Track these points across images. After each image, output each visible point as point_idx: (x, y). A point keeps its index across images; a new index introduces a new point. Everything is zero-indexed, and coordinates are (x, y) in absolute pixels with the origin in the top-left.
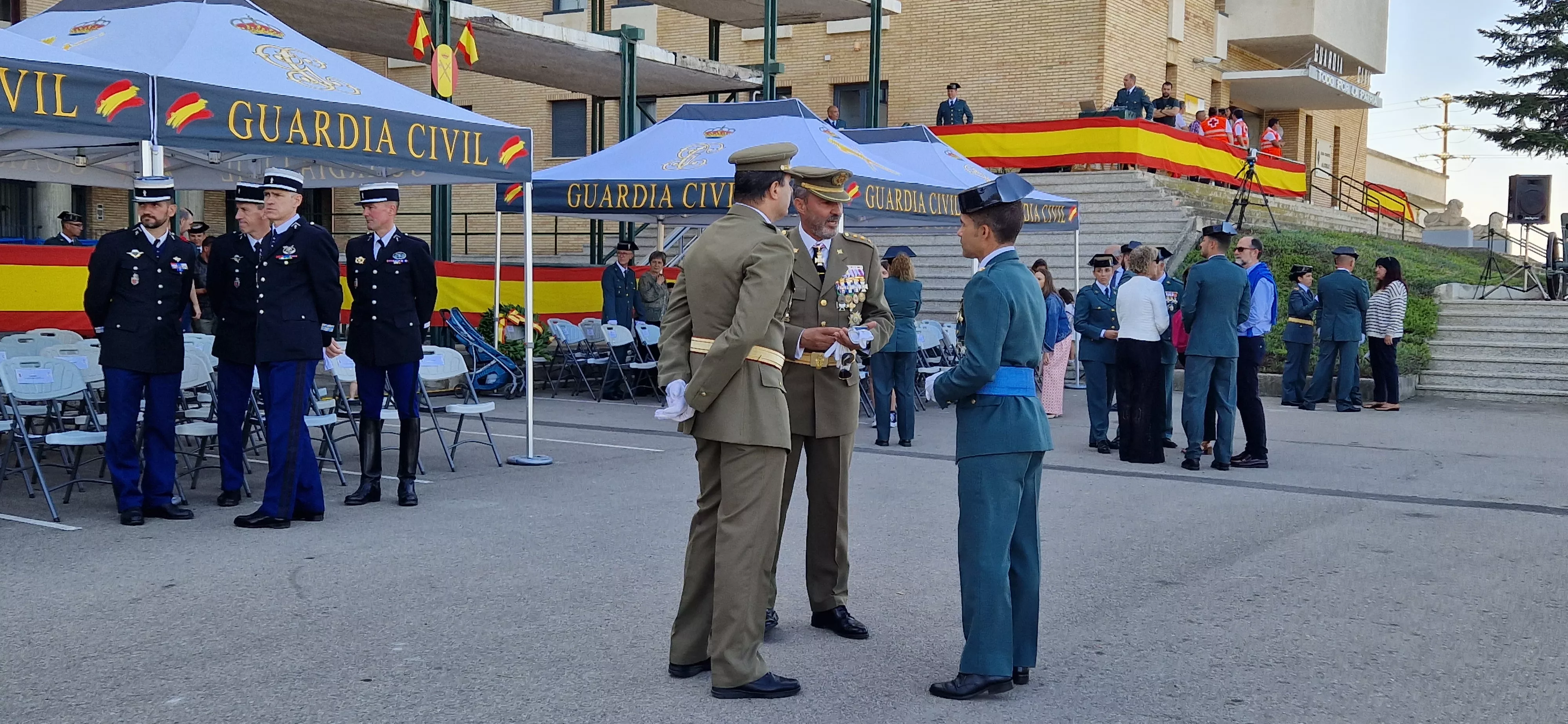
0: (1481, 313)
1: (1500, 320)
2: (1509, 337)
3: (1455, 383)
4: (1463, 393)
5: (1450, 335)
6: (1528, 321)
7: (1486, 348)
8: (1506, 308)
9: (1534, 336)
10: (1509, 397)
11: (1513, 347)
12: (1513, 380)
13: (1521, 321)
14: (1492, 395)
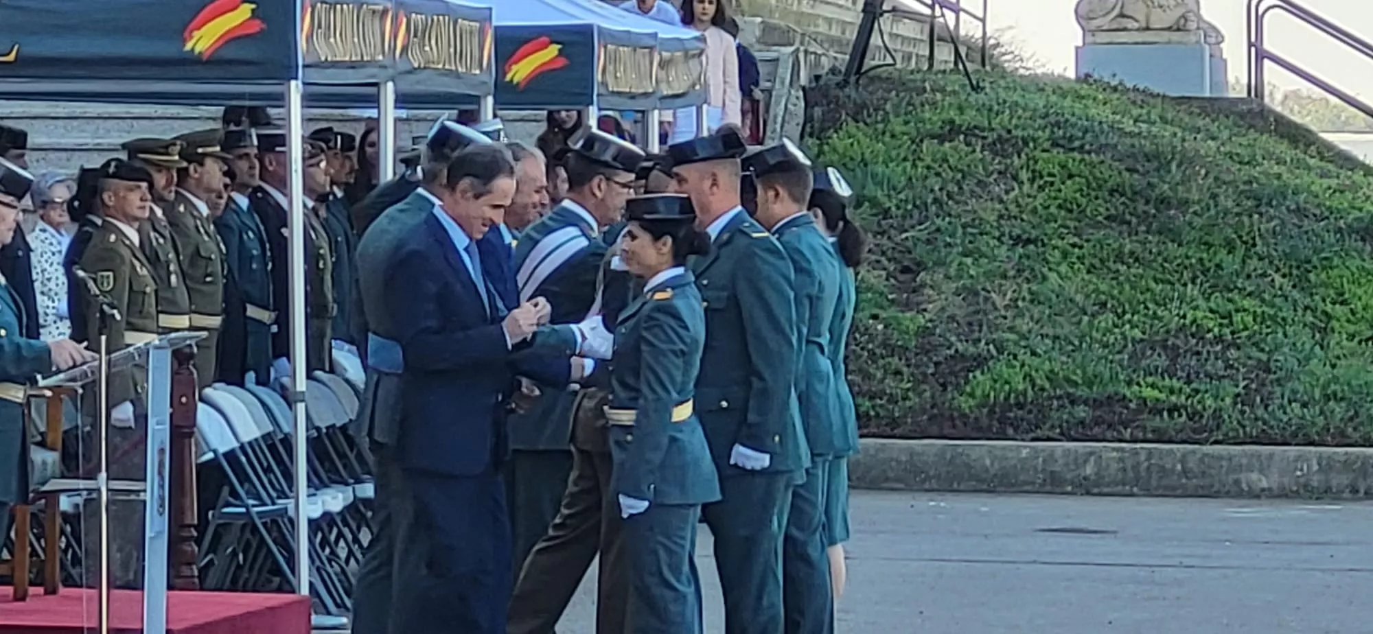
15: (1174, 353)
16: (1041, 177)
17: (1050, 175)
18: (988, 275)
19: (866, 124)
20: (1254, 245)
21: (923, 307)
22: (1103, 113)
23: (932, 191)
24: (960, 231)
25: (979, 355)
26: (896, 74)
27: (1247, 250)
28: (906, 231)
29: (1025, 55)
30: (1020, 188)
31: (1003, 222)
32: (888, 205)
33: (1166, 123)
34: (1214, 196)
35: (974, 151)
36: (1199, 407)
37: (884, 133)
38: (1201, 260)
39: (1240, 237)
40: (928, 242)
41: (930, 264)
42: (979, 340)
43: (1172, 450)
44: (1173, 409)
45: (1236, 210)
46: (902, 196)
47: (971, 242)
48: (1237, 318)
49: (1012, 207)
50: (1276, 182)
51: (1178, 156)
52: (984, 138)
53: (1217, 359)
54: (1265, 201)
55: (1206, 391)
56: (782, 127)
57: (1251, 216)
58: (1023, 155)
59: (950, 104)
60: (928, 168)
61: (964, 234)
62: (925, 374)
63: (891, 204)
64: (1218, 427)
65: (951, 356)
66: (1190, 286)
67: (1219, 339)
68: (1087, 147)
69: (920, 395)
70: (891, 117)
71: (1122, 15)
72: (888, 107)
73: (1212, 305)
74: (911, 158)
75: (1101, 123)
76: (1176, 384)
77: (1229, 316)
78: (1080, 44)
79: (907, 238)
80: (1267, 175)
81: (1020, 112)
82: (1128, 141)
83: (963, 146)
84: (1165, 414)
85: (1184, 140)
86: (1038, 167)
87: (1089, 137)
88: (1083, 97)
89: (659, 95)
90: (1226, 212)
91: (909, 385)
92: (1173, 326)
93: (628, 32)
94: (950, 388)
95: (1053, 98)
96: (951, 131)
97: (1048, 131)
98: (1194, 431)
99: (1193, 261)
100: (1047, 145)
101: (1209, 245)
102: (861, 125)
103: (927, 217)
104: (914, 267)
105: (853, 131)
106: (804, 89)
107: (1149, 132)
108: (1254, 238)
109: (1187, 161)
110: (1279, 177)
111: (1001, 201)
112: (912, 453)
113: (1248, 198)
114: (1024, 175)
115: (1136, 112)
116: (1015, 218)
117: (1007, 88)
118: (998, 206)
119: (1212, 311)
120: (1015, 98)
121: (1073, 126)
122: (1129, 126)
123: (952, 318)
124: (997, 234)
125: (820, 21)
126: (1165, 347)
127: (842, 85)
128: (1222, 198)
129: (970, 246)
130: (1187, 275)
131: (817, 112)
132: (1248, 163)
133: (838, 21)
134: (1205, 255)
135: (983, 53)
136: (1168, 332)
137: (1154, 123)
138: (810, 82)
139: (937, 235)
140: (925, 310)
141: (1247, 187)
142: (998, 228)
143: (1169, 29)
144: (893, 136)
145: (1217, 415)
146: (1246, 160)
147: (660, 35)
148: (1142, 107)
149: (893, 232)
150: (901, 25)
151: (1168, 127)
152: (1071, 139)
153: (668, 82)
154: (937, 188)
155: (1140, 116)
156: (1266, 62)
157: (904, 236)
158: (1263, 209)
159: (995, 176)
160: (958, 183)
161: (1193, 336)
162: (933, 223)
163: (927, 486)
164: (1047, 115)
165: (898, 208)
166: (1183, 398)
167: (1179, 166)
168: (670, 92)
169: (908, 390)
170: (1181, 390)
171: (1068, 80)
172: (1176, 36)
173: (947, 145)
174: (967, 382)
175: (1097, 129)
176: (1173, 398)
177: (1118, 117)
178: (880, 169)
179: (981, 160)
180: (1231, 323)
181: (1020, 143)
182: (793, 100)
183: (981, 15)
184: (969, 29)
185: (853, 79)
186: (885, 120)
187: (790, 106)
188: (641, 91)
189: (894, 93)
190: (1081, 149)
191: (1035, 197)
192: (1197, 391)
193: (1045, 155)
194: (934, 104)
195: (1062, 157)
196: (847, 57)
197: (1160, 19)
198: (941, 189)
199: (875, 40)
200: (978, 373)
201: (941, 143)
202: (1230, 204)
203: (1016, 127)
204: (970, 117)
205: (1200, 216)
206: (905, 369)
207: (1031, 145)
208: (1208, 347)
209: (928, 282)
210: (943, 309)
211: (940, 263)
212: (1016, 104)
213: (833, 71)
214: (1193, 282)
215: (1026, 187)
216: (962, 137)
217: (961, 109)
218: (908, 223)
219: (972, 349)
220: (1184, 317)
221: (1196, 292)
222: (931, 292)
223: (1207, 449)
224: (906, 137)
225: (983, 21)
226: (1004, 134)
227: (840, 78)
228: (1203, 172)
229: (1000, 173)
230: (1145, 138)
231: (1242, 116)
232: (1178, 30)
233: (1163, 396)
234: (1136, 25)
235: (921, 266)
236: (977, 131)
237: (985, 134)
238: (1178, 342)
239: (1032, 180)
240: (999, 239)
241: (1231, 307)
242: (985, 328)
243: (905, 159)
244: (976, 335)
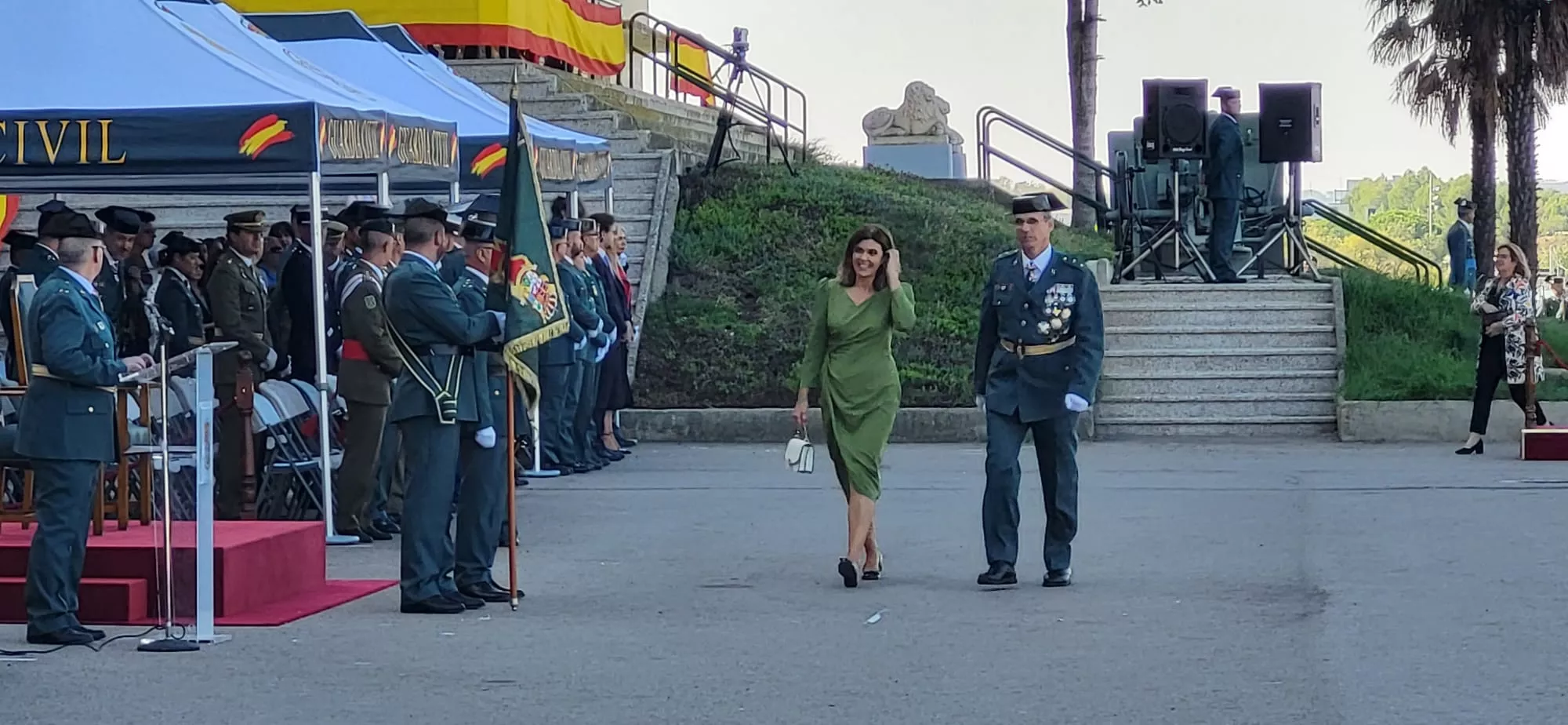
0: (1154, 305)
1: (1183, 315)
2: (1201, 341)
3: (1144, 413)
4: (1160, 428)
5: (1118, 341)
6: (1222, 317)
7: (1174, 359)
8: (1185, 297)
9: (1236, 338)
10: (1223, 429)
11: (1211, 356)
12: (1222, 405)
13: (1212, 317)
14: (1200, 428)
15: (929, 346)
16: (838, 232)
17: (847, 231)
18: (803, 298)
19: (721, 199)
20: (982, 274)
21: (761, 320)
22: (881, 190)
23: (766, 243)
24: (784, 270)
25: (798, 351)
26: (740, 167)
27: (976, 278)
28: (748, 270)
29: (833, 155)
30: (825, 241)
31: (813, 263)
32: (736, 252)
33: (922, 195)
34: (954, 242)
35: (793, 216)
36: (946, 383)
37: (733, 205)
38: (946, 285)
39: (972, 269)
40: (764, 277)
41: (765, 292)
42: (798, 341)
43: (928, 412)
44: (928, 385)
45: (969, 251)
46: (746, 247)
47: (792, 276)
48: (971, 323)
49: (820, 253)
50: (995, 233)
51: (929, 216)
52: (799, 207)
53: (958, 350)
54: (988, 245)
55: (951, 372)
56: (664, 203)
57: (978, 255)
58: (826, 218)
59: (777, 186)
60: (763, 227)
61: (787, 271)
62: (761, 364)
63: (739, 253)
64: (959, 396)
65: (780, 353)
66: (939, 302)
67: (958, 337)
68: (869, 211)
69: (758, 378)
70: (738, 195)
71: (893, 126)
72: (736, 187)
73: (955, 315)
74: (751, 221)
75: (878, 195)
76: (931, 368)
77: (965, 322)
78: (866, 145)
79: (749, 275)
80: (988, 227)
81: (823, 189)
82: (896, 207)
83: (785, 213)
84: (924, 388)
85: (933, 205)
86: (836, 226)
87: (870, 205)
88: (866, 179)
89: (578, 181)
90: (962, 253)
91: (752, 372)
92: (928, 329)
93: (555, 140)
94: (779, 373)
95: (846, 180)
96: (777, 204)
97: (842, 201)
98: (943, 399)
99: (941, 286)
100: (842, 211)
101: (951, 275)
102: (718, 200)
103: (763, 261)
104: (754, 294)
105: (713, 204)
106: (679, 177)
107: (910, 201)
108: (981, 270)
109: (935, 220)
110: (997, 228)
111: (812, 249)
112: (755, 418)
113: (977, 243)
114: (827, 231)
115: (901, 188)
116: (821, 260)
117: (815, 174)
118: (809, 252)
119: (954, 319)
120: (821, 180)
121: (860, 198)
122: (896, 197)
123: (780, 327)
124: (809, 271)
125: (693, 134)
126: (923, 344)
127: (705, 174)
128: (959, 244)
129: (792, 279)
130: (937, 295)
131: (688, 192)
132: (978, 220)
133: (705, 133)
134: (948, 282)
135: (805, 154)
136: (924, 333)
137: (913, 196)
138: (683, 172)
139: (770, 272)
140: (761, 322)
141: (976, 236)
142: (810, 267)
143: (925, 134)
144: (739, 207)
145: (958, 387)
146: (976, 217)
147: (577, 142)
148: (906, 185)
149: (739, 271)
150: (750, 136)
151: (923, 197)
152: (857, 207)
153: (584, 173)
154: (769, 241)
155: (904, 190)
156: (991, 155)
157: (748, 273)
158: (988, 250)
159: (807, 232)
160: (782, 237)
161: (941, 335)
162: (766, 264)
163: (765, 439)
164: (842, 191)
165: (743, 254)
166: (935, 377)
167: (930, 223)
168: (586, 180)
169: (751, 375)
170: (934, 371)
171: (856, 169)
172: (929, 139)
173: (775, 212)
174: (791, 369)
175: (875, 199)
176: (929, 377)
177: (889, 192)
178: (730, 229)
179: (799, 222)
180: (967, 326)
181: (824, 210)
182: (672, 184)
183: (802, 128)
184: (795, 138)
185: (711, 170)
186: (734, 197)
187: (670, 189)
188: (565, 179)
189: (739, 179)
190: (864, 213)
191: (834, 246)
192: (945, 372)
193: (841, 217)
194: (766, 185)
195: (853, 218)
196: (707, 156)
197: (919, 128)
198: (772, 242)
199: (726, 144)
200: (798, 363)
201: (771, 211)
202: (965, 247)
203: (821, 200)
204: (790, 193)
205: (945, 256)
206: (749, 362)
207: (831, 211)
208: (951, 343)
209: (764, 303)
210: (774, 321)
211: (772, 291)
212: (821, 184)
213: (699, 165)
214: (941, 300)
215: (829, 239)
216: (785, 207)
217: (784, 189)
218: (749, 265)
219: (794, 348)
220: (935, 323)
221: (943, 307)
222: (766, 310)
223: (951, 410)
224: (747, 208)
225: (804, 133)
226: (813, 203)
227: (703, 169)
228: (946, 226)
229: (810, 229)
230: (908, 205)
231: (974, 190)
232: (931, 135)
233: (921, 376)
234: (903, 132)
235: (758, 292)
236: (795, 203)
237: (801, 204)
238: (931, 340)
239: (832, 235)
240: (811, 274)
241: (966, 316)
242: (802, 333)
243: (747, 222)
244: (796, 338)
